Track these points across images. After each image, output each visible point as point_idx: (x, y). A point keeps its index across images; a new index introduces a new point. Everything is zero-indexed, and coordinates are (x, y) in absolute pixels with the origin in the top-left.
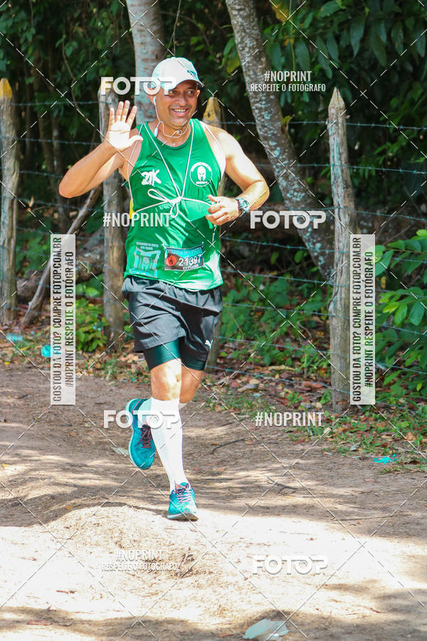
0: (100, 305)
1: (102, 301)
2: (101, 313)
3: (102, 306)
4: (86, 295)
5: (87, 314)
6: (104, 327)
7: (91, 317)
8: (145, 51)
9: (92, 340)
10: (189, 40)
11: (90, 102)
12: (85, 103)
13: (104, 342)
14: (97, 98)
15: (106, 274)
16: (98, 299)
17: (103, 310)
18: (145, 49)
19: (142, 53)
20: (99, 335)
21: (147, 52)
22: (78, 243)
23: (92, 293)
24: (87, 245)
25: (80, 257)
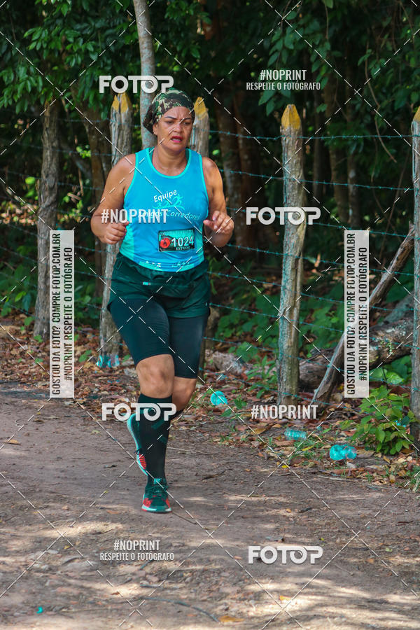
0: (406, 395)
1: (409, 391)
2: (407, 405)
3: (409, 396)
4: (388, 382)
5: (387, 405)
6: (411, 423)
7: (393, 410)
9: (396, 440)
14: (409, 131)
15: (415, 356)
16: (403, 387)
17: (410, 402)
20: (404, 433)
22: (378, 314)
23: (395, 380)
24: (389, 318)
25: (381, 333)
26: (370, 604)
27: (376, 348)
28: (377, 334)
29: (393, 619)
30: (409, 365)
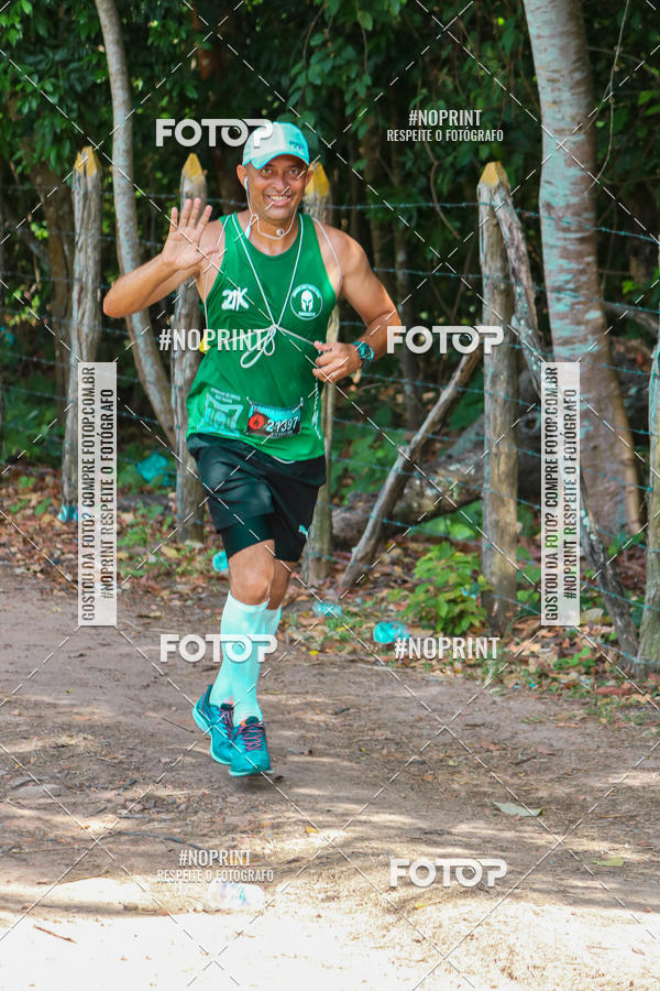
0: (476, 554)
1: (478, 548)
2: (477, 568)
3: (479, 556)
4: (451, 537)
5: (452, 569)
6: (482, 593)
7: (460, 576)
8: (559, 116)
9: (462, 614)
10: (636, 97)
11: (464, 205)
12: (454, 205)
13: (483, 619)
14: (474, 197)
15: (487, 502)
16: (472, 544)
17: (480, 565)
18: (559, 111)
19: (554, 119)
20: (472, 606)
21: (563, 118)
22: (438, 445)
23: (461, 533)
24: (453, 451)
25: (441, 471)
26: (428, 836)
27: (435, 492)
28: (436, 472)
29: (458, 856)
30: (479, 514)
